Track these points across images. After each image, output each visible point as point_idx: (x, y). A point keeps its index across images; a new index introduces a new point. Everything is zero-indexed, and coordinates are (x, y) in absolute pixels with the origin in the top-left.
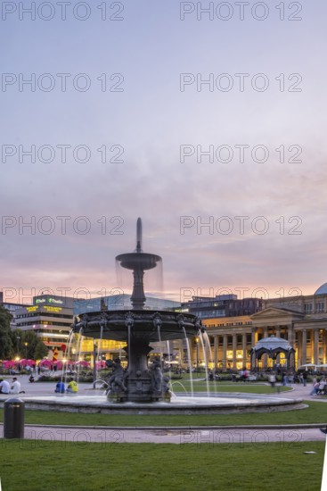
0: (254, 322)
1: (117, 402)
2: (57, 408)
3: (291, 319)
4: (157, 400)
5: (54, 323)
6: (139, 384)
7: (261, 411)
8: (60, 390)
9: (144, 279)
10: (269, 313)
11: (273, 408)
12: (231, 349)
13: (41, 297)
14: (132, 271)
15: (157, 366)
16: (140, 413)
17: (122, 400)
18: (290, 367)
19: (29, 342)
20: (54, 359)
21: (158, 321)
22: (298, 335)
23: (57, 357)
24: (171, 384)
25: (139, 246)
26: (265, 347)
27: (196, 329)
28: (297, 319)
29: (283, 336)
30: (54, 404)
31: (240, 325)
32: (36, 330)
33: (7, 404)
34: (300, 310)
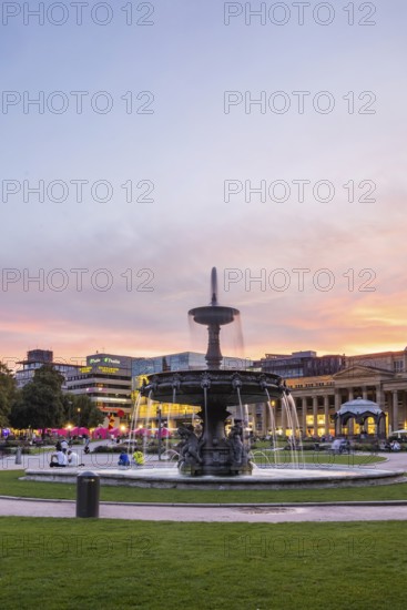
0: (337, 382)
1: (192, 475)
2: (127, 482)
3: (379, 378)
4: (236, 473)
5: (110, 386)
6: (216, 454)
7: (358, 485)
8: (124, 462)
9: (220, 336)
10: (355, 372)
11: (371, 482)
12: (311, 413)
13: (95, 357)
14: (207, 327)
15: (236, 434)
16: (222, 487)
17: (196, 474)
18: (381, 434)
19: (82, 408)
20: (110, 427)
21: (238, 382)
22: (388, 396)
23: (112, 425)
24: (251, 454)
25: (214, 299)
26: (351, 410)
27: (280, 391)
28: (387, 378)
29: (372, 398)
30: (123, 478)
31: (321, 386)
32: (90, 394)
33: (81, 478)
34: (389, 368)
